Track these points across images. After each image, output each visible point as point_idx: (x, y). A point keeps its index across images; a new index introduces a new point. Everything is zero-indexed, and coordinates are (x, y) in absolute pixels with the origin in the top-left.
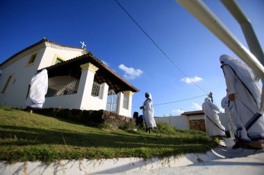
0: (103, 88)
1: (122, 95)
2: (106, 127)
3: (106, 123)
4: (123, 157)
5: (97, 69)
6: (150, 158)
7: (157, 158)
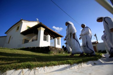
1: (56, 39)
2: (51, 53)
3: (51, 51)
4: (61, 64)
5: (45, 29)
6: (73, 64)
7: (76, 64)
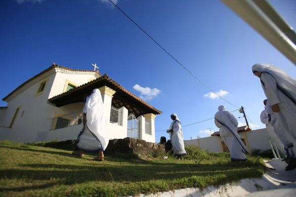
0: (122, 112)
1: (143, 118)
5: (114, 92)
